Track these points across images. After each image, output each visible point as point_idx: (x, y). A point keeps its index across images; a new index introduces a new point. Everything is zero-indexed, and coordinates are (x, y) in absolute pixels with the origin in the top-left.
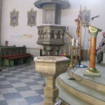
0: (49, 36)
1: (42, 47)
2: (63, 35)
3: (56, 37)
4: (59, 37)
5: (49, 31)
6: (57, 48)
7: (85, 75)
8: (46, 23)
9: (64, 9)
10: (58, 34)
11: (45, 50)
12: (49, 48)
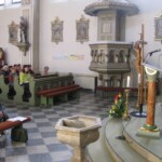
0: (106, 59)
3: (116, 60)
4: (121, 61)
5: (106, 52)
6: (119, 77)
9: (129, 15)
11: (101, 79)
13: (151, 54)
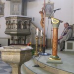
0: (16, 26)
1: (10, 37)
2: (29, 25)
3: (22, 27)
4: (25, 28)
5: (16, 22)
6: (24, 38)
7: (48, 62)
8: (13, 14)
10: (25, 25)
12: (16, 38)
13: (55, 11)
